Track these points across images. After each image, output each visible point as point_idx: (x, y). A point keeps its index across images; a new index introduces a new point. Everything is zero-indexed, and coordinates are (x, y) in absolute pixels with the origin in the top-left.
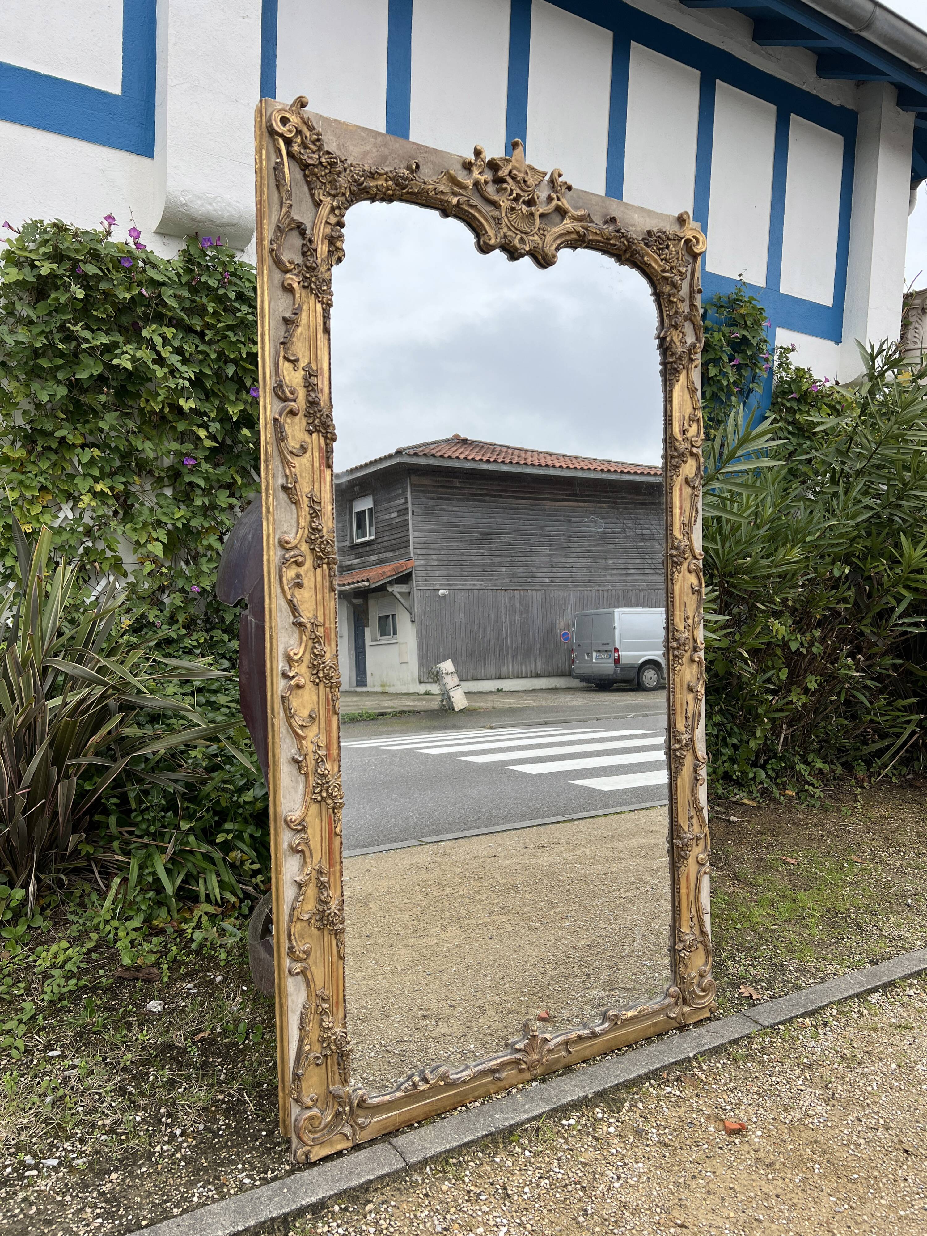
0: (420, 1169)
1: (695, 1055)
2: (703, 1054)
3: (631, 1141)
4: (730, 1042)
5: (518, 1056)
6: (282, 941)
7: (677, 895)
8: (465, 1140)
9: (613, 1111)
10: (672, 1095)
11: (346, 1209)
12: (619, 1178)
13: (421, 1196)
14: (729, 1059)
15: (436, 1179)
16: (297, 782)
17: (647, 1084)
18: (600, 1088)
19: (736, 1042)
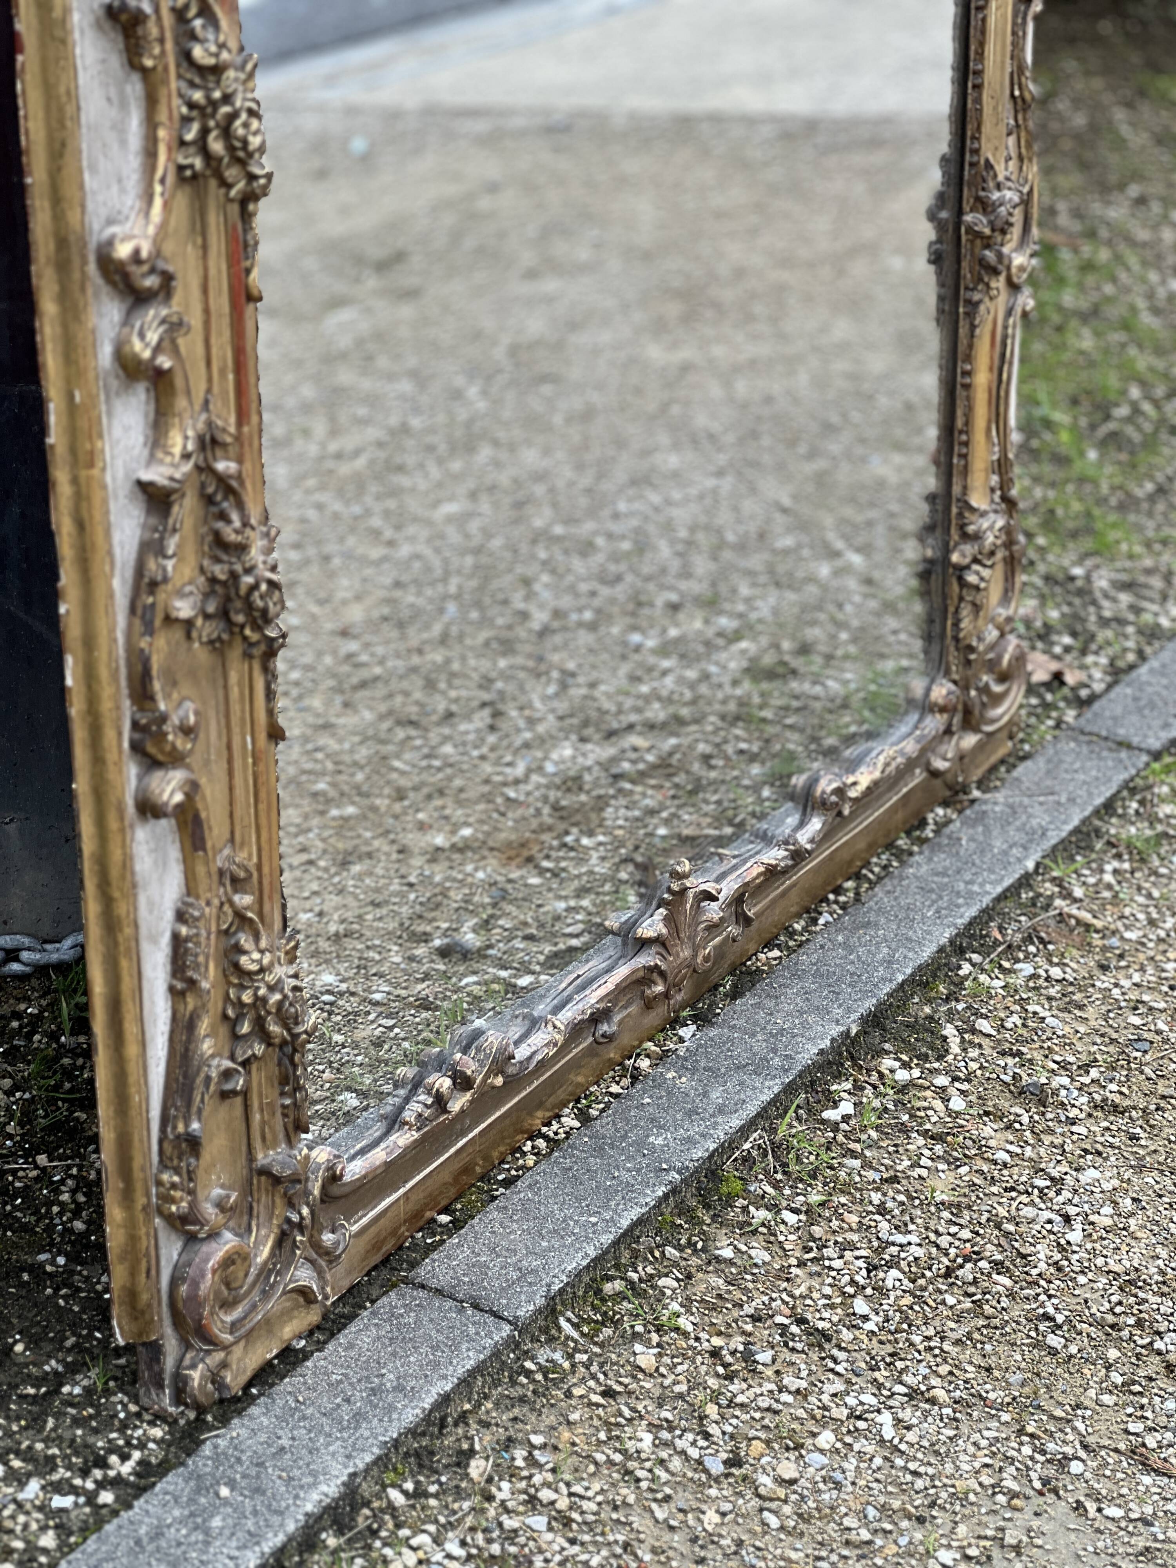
0: (545, 1330)
1: (1038, 865)
2: (1053, 853)
3: (1025, 1119)
4: (1097, 813)
5: (647, 959)
6: (106, 705)
7: (960, 392)
8: (625, 1223)
9: (925, 1058)
10: (1041, 982)
11: (419, 1493)
12: (1067, 1219)
13: (596, 1398)
14: (1118, 856)
15: (601, 1345)
16: (123, 105)
17: (966, 968)
18: (870, 1004)
19: (1108, 808)
